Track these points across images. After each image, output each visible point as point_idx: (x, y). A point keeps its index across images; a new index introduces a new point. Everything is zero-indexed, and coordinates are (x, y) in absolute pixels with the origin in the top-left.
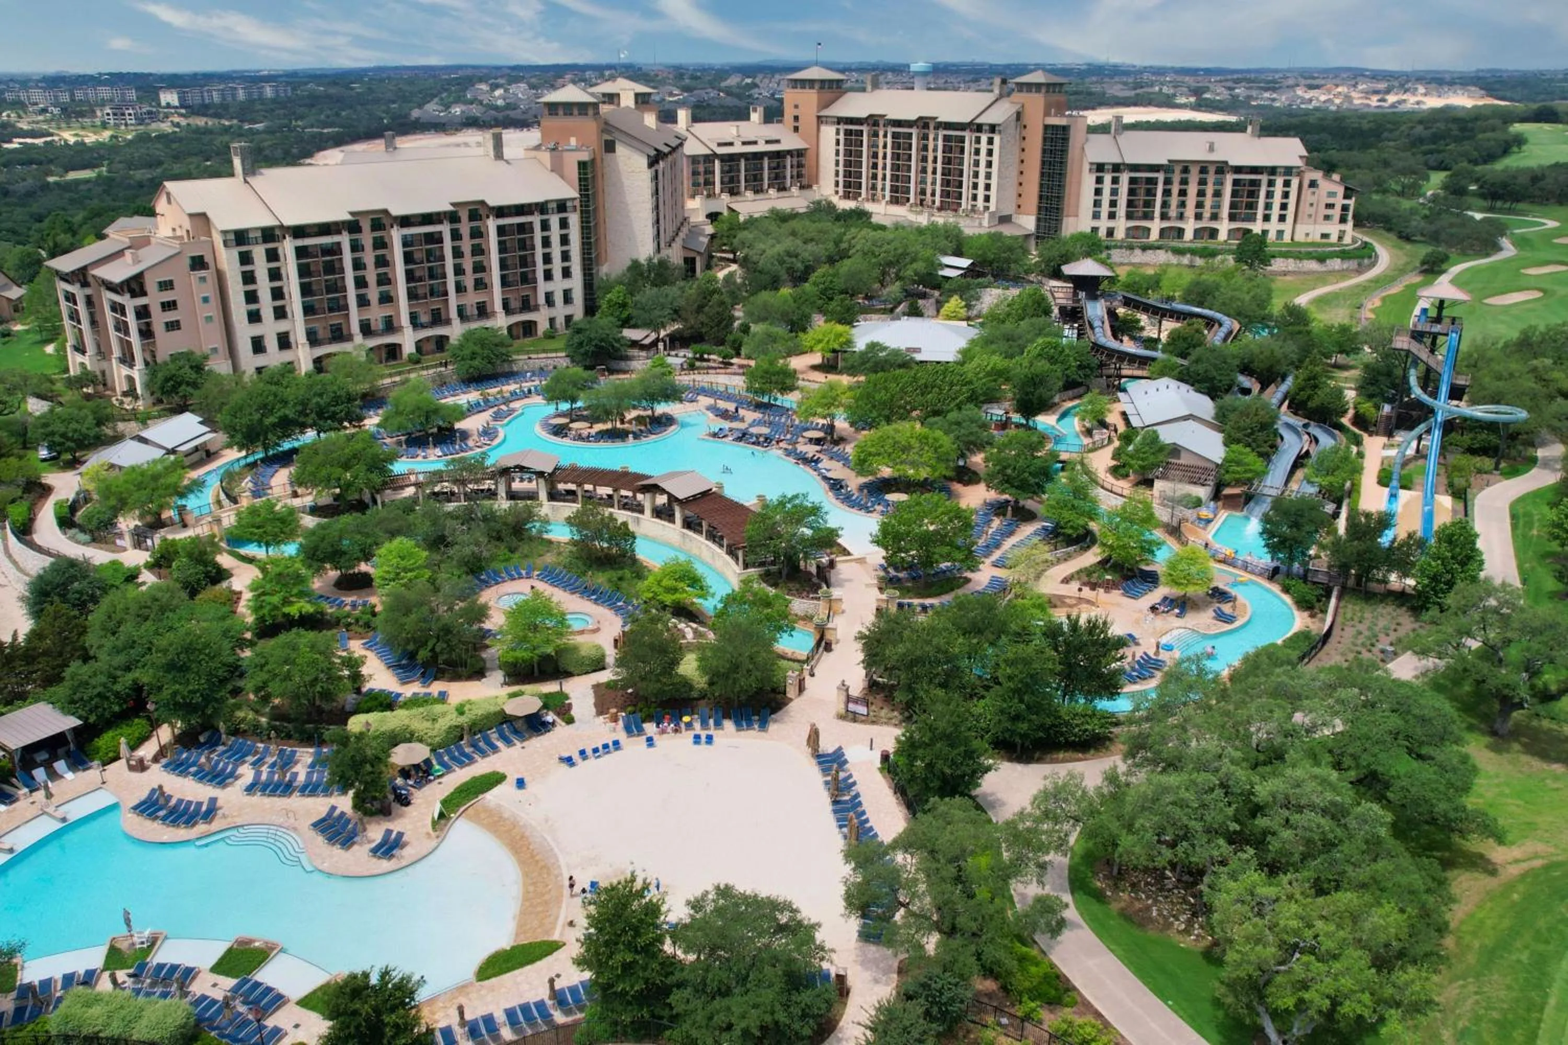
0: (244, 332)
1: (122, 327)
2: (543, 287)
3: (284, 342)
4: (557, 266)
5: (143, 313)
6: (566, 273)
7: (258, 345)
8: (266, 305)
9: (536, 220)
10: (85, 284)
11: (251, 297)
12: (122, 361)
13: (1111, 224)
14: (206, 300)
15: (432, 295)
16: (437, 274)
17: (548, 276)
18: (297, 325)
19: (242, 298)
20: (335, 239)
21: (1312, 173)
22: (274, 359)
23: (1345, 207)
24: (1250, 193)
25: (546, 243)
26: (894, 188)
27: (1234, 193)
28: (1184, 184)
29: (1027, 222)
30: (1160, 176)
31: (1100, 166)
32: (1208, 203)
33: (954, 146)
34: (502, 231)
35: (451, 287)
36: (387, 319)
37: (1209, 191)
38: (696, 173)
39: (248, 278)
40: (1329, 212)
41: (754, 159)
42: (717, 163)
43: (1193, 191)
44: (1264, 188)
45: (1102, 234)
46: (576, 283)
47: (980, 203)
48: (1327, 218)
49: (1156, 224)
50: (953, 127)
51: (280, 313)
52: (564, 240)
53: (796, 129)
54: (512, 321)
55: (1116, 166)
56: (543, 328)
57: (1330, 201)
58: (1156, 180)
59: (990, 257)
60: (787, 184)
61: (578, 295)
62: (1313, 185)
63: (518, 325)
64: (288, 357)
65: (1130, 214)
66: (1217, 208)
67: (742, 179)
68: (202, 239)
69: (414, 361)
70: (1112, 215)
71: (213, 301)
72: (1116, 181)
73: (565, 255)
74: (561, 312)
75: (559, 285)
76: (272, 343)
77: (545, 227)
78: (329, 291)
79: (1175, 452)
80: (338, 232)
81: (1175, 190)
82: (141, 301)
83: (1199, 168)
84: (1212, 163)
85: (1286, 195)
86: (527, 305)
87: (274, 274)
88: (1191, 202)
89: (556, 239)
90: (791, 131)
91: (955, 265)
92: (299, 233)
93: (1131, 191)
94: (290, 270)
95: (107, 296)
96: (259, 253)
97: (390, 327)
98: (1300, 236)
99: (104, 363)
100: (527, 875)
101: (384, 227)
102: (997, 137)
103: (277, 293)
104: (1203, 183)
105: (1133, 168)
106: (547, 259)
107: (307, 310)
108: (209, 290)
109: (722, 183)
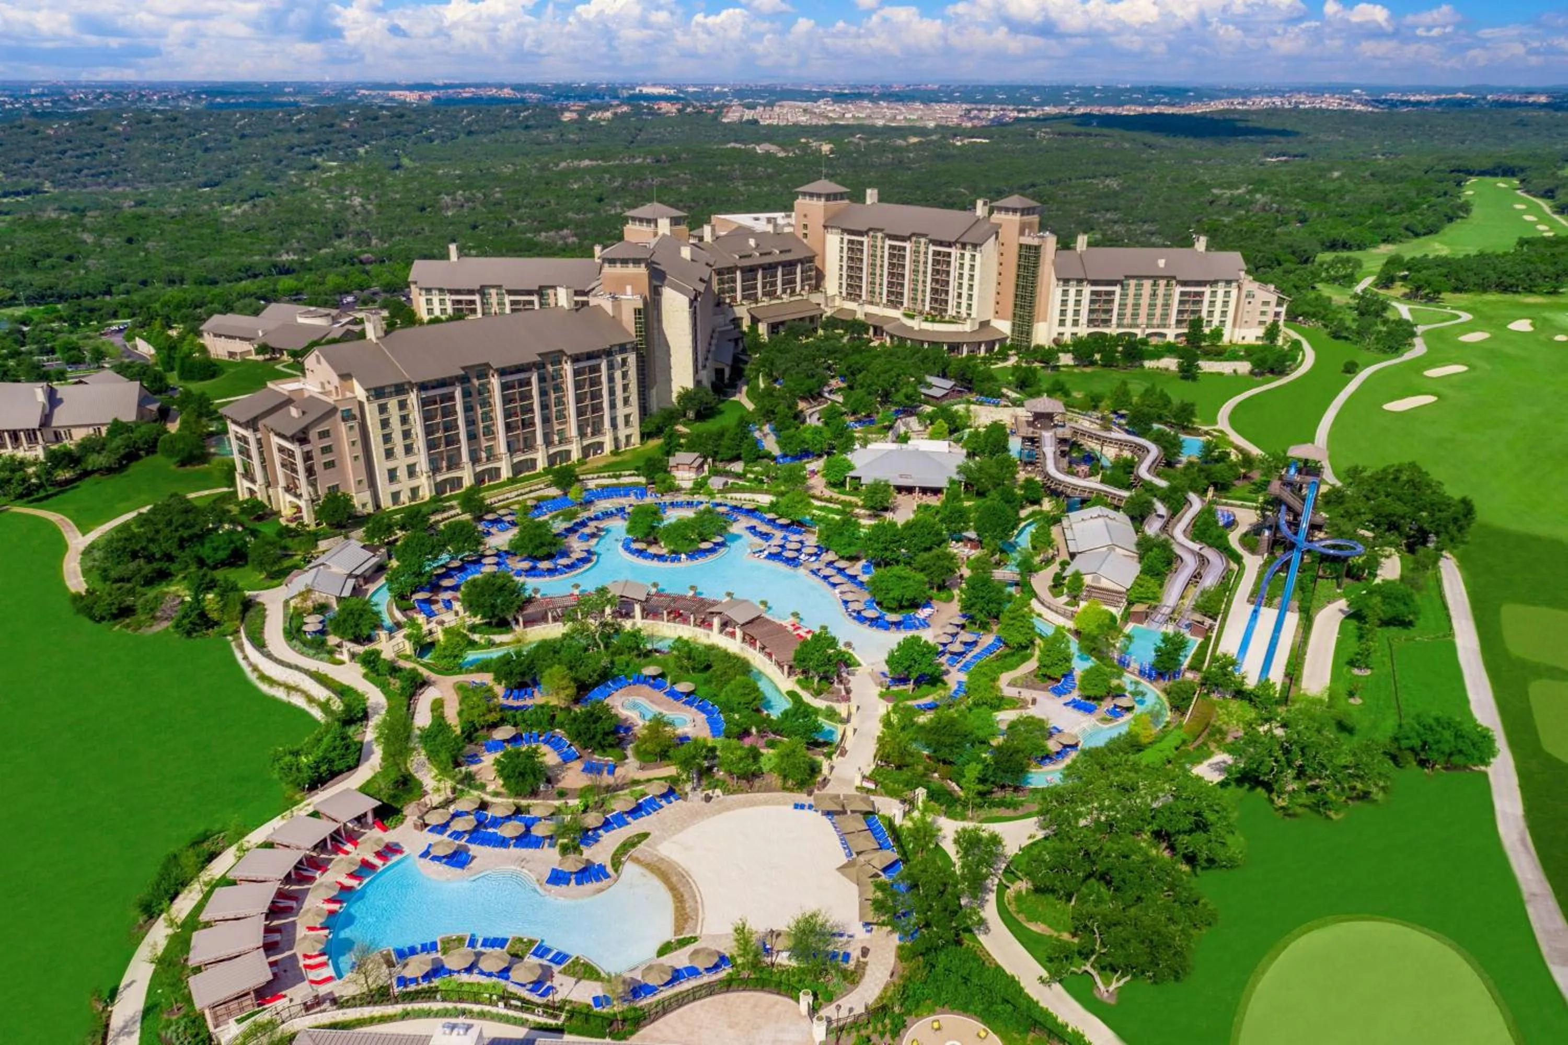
0: (381, 466)
2: (608, 414)
3: (411, 471)
4: (619, 396)
5: (308, 457)
7: (392, 475)
8: (398, 444)
9: (603, 361)
10: (256, 430)
11: (387, 438)
12: (288, 490)
13: (1075, 330)
14: (353, 444)
15: (523, 427)
16: (528, 410)
17: (612, 405)
18: (422, 460)
19: (380, 439)
20: (450, 390)
21: (1249, 284)
22: (404, 485)
23: (1277, 314)
24: (1195, 303)
25: (611, 379)
26: (890, 293)
27: (1181, 302)
28: (1138, 296)
29: (1004, 327)
30: (1117, 289)
31: (1066, 281)
32: (1158, 311)
33: (942, 260)
34: (576, 373)
35: (538, 420)
36: (490, 449)
37: (1160, 301)
38: (721, 282)
39: (385, 424)
40: (1263, 318)
41: (770, 268)
42: (738, 273)
43: (1145, 301)
44: (1207, 299)
45: (1067, 338)
46: (634, 410)
47: (964, 311)
48: (1262, 323)
49: (1113, 330)
50: (941, 244)
51: (408, 450)
52: (625, 375)
53: (805, 235)
54: (585, 443)
55: (1080, 281)
56: (608, 447)
57: (1264, 308)
58: (1113, 293)
59: (969, 376)
60: (798, 289)
61: (635, 419)
62: (1250, 295)
63: (589, 446)
64: (414, 483)
65: (1091, 322)
66: (1165, 316)
67: (759, 285)
68: (349, 395)
69: (512, 481)
70: (1075, 323)
71: (359, 444)
72: (1079, 293)
73: (625, 388)
74: (622, 433)
75: (621, 411)
76: (402, 473)
77: (611, 367)
78: (446, 430)
79: (1097, 579)
80: (453, 384)
81: (1130, 301)
82: (307, 448)
83: (1151, 282)
84: (1162, 277)
85: (1226, 303)
86: (597, 431)
87: (404, 420)
88: (1144, 311)
89: (618, 374)
90: (801, 236)
91: (940, 386)
92: (423, 387)
93: (1092, 302)
94: (416, 416)
95: (275, 440)
96: (393, 404)
97: (492, 455)
98: (1237, 339)
99: (271, 491)
100: (675, 896)
101: (486, 376)
102: (978, 256)
103: (406, 434)
104: (1154, 294)
105: (1094, 283)
106: (612, 392)
107: (431, 445)
108: (356, 435)
109: (743, 290)
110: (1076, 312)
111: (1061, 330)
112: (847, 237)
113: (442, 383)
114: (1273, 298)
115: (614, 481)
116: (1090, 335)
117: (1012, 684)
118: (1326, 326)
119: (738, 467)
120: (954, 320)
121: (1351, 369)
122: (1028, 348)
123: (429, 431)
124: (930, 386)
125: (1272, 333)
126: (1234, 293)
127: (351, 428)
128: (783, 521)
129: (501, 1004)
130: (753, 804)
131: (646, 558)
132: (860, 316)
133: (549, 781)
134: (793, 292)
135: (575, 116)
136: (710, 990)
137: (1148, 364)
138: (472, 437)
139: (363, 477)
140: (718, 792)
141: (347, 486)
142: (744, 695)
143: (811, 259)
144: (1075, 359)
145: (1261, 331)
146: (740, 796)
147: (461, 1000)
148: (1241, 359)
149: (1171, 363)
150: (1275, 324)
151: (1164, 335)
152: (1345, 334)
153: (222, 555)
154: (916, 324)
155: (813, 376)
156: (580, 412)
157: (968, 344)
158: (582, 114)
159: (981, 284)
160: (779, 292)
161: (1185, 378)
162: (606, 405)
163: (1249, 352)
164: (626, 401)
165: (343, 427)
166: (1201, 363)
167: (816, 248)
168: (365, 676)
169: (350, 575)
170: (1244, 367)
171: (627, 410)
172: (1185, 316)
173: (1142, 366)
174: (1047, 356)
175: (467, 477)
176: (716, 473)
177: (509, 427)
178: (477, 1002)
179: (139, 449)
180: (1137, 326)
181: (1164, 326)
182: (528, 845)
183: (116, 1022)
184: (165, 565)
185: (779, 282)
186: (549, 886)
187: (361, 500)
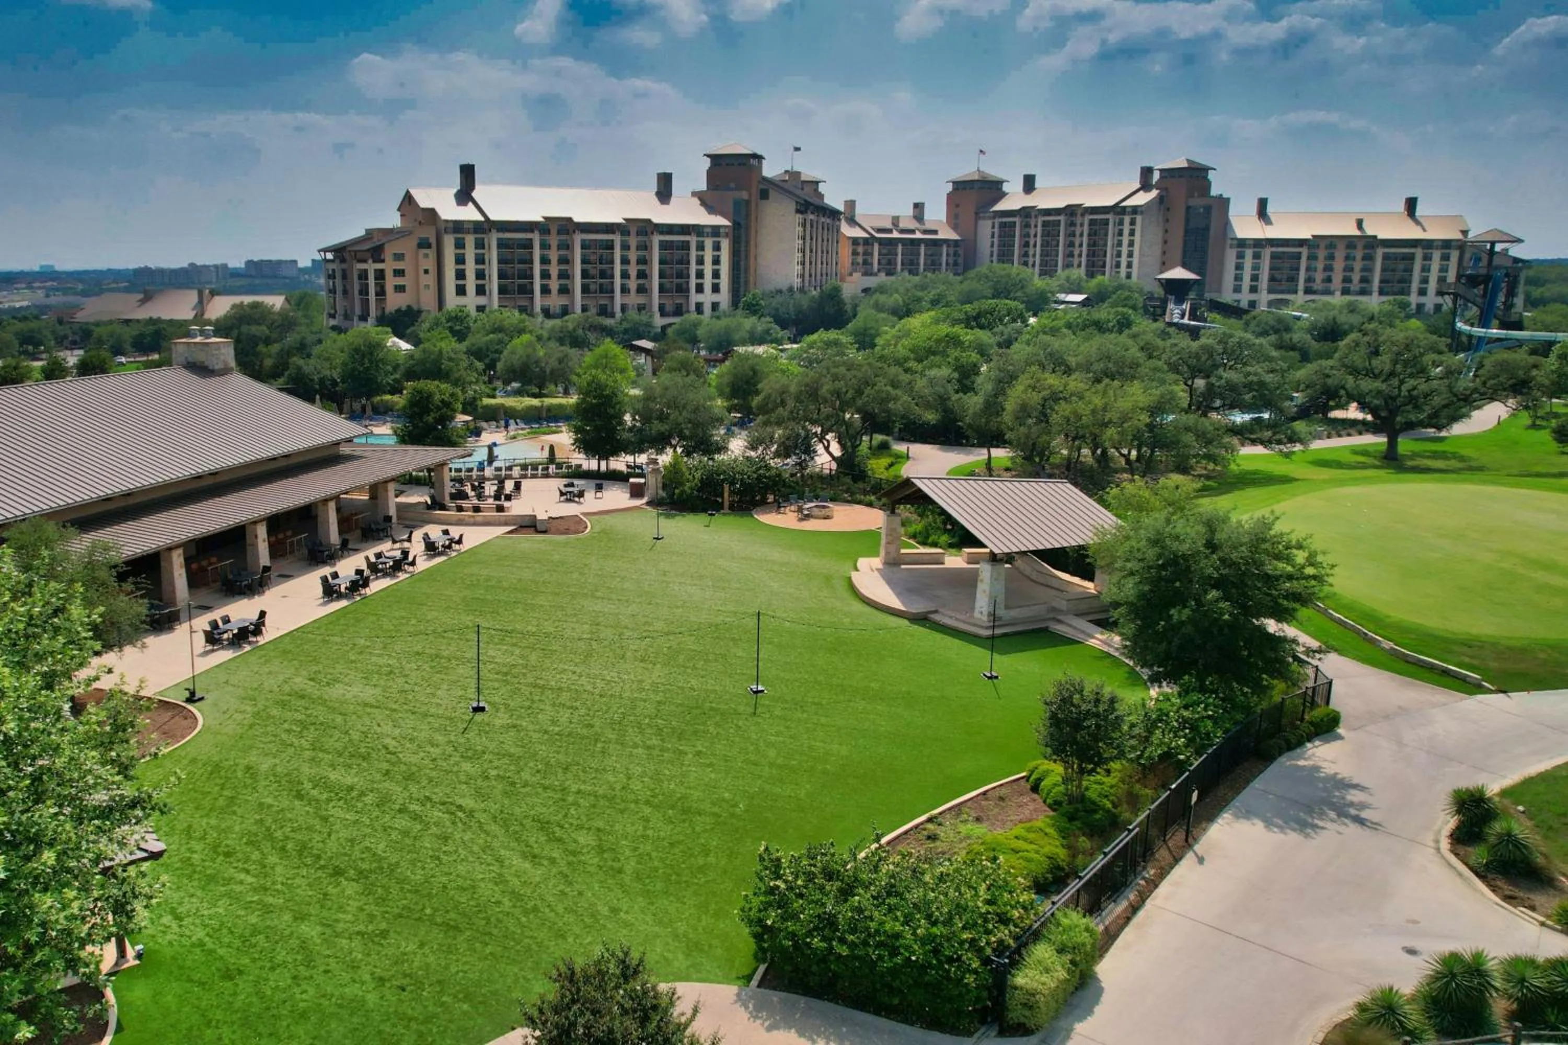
0: (451, 302)
1: (364, 292)
2: (695, 298)
4: (708, 281)
5: (380, 275)
6: (716, 289)
8: (471, 283)
9: (693, 240)
11: (461, 275)
13: (1253, 297)
14: (426, 272)
15: (601, 292)
16: (607, 275)
17: (700, 289)
18: (492, 301)
19: (454, 274)
20: (529, 236)
24: (1403, 267)
25: (700, 261)
27: (1385, 267)
28: (1330, 259)
30: (1304, 250)
32: (1356, 277)
33: (1099, 229)
34: (662, 246)
35: (617, 288)
36: (565, 308)
37: (1358, 265)
38: (855, 253)
39: (460, 259)
41: (911, 245)
42: (875, 246)
43: (1339, 265)
44: (1418, 262)
46: (724, 296)
49: (1300, 297)
50: (1098, 211)
51: (481, 290)
52: (716, 260)
55: (1258, 241)
58: (1299, 255)
60: (943, 270)
65: (1272, 288)
66: (1365, 282)
67: (899, 262)
70: (1254, 288)
71: (433, 274)
72: (1257, 255)
73: (716, 273)
75: (709, 298)
77: (701, 248)
78: (521, 277)
80: (531, 231)
81: (1320, 265)
82: (380, 267)
83: (1345, 243)
84: (1361, 237)
86: (680, 311)
87: (480, 259)
88: (1337, 277)
89: (708, 258)
91: (1071, 301)
92: (501, 228)
93: (1273, 265)
94: (492, 257)
96: (470, 241)
97: (565, 313)
101: (567, 232)
102: (1139, 219)
103: (480, 275)
104: (1350, 257)
105: (1275, 243)
106: (700, 275)
107: (504, 290)
108: (431, 265)
109: (880, 264)
110: (1255, 277)
112: (997, 221)
113: (522, 227)
123: (503, 275)
124: (1060, 302)
126: (1455, 253)
127: (427, 256)
138: (545, 291)
139: (431, 308)
143: (958, 244)
156: (663, 288)
159: (1141, 250)
160: (920, 270)
162: (692, 287)
165: (418, 254)
167: (965, 236)
171: (716, 297)
172: (1392, 283)
177: (586, 288)
180: (1330, 293)
181: (1364, 294)
185: (921, 261)
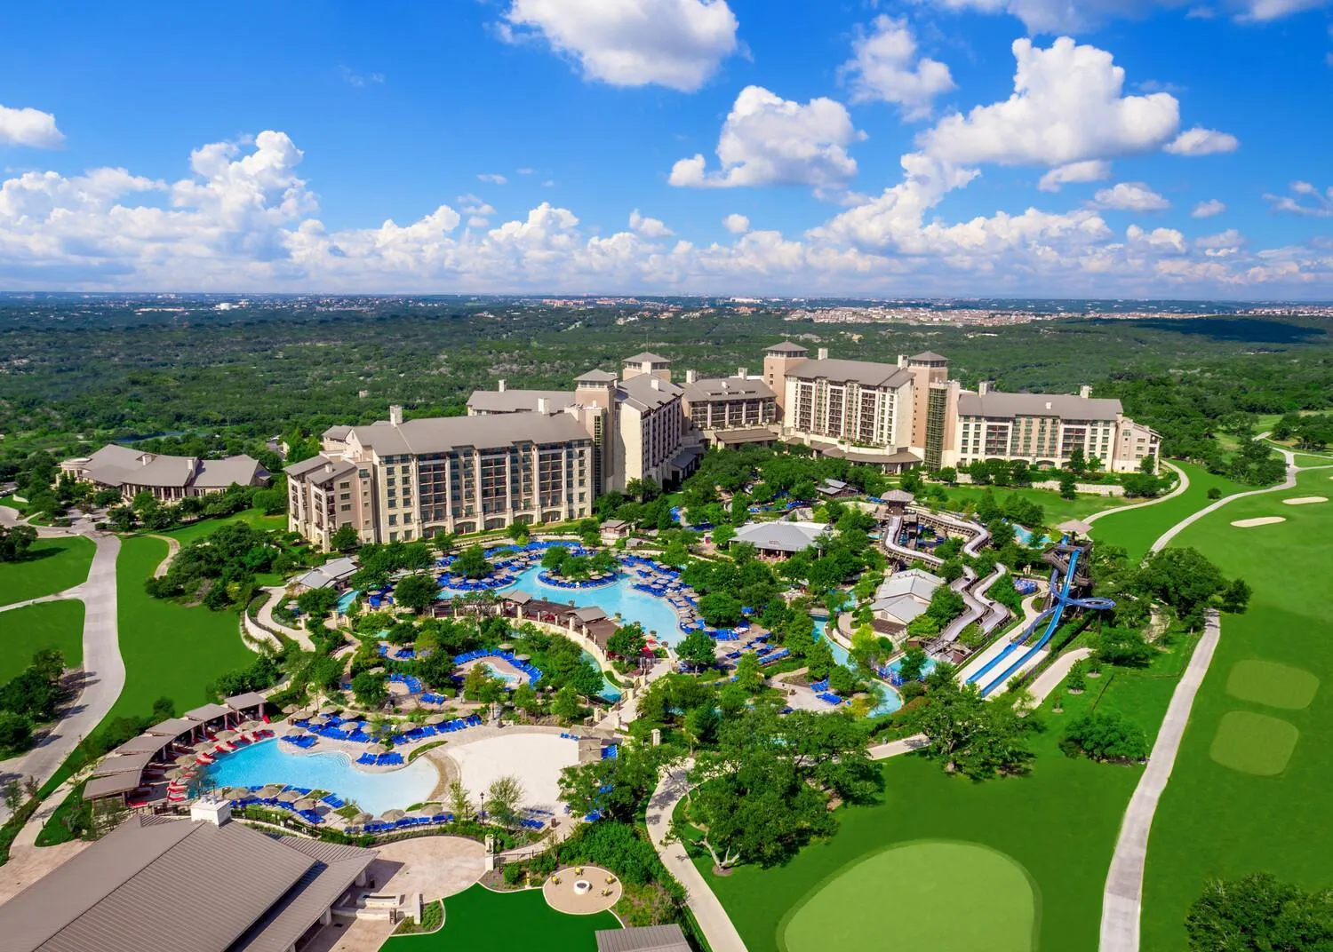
0: (385, 513)
1: (319, 508)
3: (407, 518)
5: (331, 500)
7: (392, 520)
8: (399, 497)
9: (563, 451)
10: (303, 482)
11: (391, 493)
12: (317, 526)
13: (975, 456)
14: (365, 494)
15: (496, 494)
16: (501, 482)
18: (415, 511)
20: (442, 461)
21: (1127, 424)
22: (401, 529)
23: (1152, 450)
24: (1077, 438)
25: (570, 465)
26: (831, 425)
27: (1065, 437)
28: (1028, 431)
29: (919, 453)
30: (1010, 425)
31: (967, 417)
32: (1047, 444)
33: (868, 401)
34: (541, 458)
35: (508, 490)
36: (470, 508)
37: (1048, 436)
38: (695, 412)
39: (391, 482)
40: (1140, 453)
41: (736, 404)
42: (709, 406)
43: (1035, 435)
44: (1088, 435)
45: (969, 463)
46: (588, 489)
47: (885, 439)
48: (1138, 456)
49: (1007, 458)
50: (868, 387)
51: (407, 503)
52: (581, 464)
53: (772, 382)
54: (545, 511)
55: (978, 418)
56: (564, 516)
57: (1141, 444)
58: (1006, 428)
59: (860, 479)
60: (760, 420)
61: (588, 497)
62: (1126, 433)
63: (549, 513)
64: (409, 527)
65: (988, 451)
66: (1053, 448)
67: (727, 416)
68: (368, 460)
69: (483, 533)
70: (976, 451)
71: (369, 495)
72: (978, 427)
73: (581, 473)
74: (577, 506)
75: (576, 490)
76: (400, 519)
77: (570, 456)
78: (436, 490)
79: (884, 615)
80: (444, 458)
81: (1022, 435)
82: (331, 494)
83: (1039, 420)
84: (1049, 417)
85: (1105, 439)
86: (556, 502)
87: (406, 481)
88: (1034, 443)
89: (576, 463)
90: (768, 383)
91: (835, 485)
92: (421, 457)
93: (989, 434)
94: (414, 479)
95: (314, 489)
96: (398, 468)
97: (470, 512)
98: (1118, 468)
99: (308, 526)
100: (441, 779)
101: (471, 455)
102: (895, 396)
103: (406, 491)
104: (1043, 430)
105: (990, 419)
106: (570, 475)
107: (423, 501)
108: (368, 488)
109: (713, 419)
110: (976, 442)
111: (964, 456)
112: (800, 383)
113: (437, 456)
114: (1147, 437)
115: (558, 538)
116: (987, 460)
117: (784, 681)
118: (1208, 464)
119: (654, 533)
120: (877, 446)
121: (1214, 495)
122: (938, 470)
123: (422, 490)
124: (828, 486)
125: (1147, 464)
126: (1112, 430)
127: (365, 483)
128: (665, 567)
129: (282, 824)
130: (534, 732)
131: (550, 583)
132: (807, 443)
133: (393, 703)
134: (756, 423)
135: (671, 315)
136: (429, 833)
137: (1035, 485)
138: (455, 498)
139: (370, 518)
140: (511, 722)
141: (358, 524)
142: (562, 665)
143: (771, 399)
144: (973, 478)
145: (1138, 463)
146: (526, 727)
147: (257, 819)
148: (1117, 483)
149: (1054, 485)
150: (1151, 458)
151: (1053, 463)
152: (1220, 470)
153: (257, 562)
154: (845, 448)
155: (736, 475)
156: (542, 488)
157: (886, 464)
158: (677, 314)
159: (898, 418)
160: (743, 422)
161: (1065, 497)
162: (564, 484)
163: (1125, 480)
164: (581, 483)
165: (359, 482)
166: (1078, 485)
167: (778, 392)
168: (310, 637)
169: (335, 579)
170: (1119, 490)
171: (582, 490)
172: (1071, 449)
173: (1031, 486)
174: (949, 475)
175: (449, 525)
176: (633, 535)
177: (485, 493)
178: (267, 821)
179: (244, 504)
180: (1029, 455)
181: (1053, 456)
182: (358, 740)
183: (40, 810)
184: (219, 567)
185: (744, 415)
186: (357, 764)
187: (365, 535)
